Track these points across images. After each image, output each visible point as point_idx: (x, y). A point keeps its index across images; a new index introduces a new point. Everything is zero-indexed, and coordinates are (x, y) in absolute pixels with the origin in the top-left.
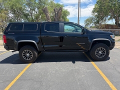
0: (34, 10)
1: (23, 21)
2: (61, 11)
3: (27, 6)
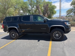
0: (34, 7)
2: (48, 6)
3: (29, 6)
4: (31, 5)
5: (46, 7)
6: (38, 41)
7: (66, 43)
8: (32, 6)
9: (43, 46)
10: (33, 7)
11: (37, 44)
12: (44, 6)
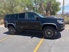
1: (32, 12)
2: (51, 3)
3: (34, 3)
4: (35, 2)
5: (49, 4)
6: (31, 38)
7: (57, 42)
8: (37, 3)
9: (33, 43)
10: (37, 5)
11: (29, 41)
12: (47, 3)
